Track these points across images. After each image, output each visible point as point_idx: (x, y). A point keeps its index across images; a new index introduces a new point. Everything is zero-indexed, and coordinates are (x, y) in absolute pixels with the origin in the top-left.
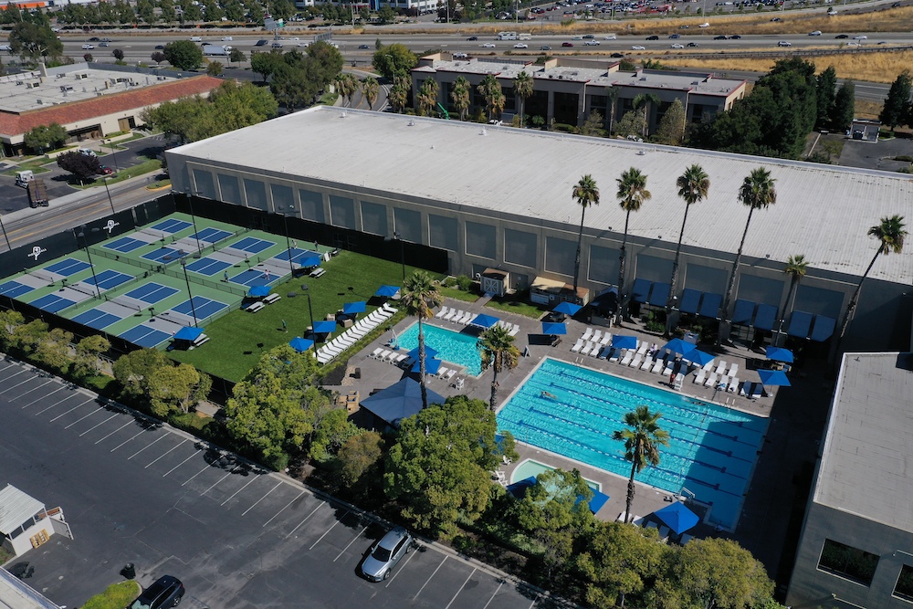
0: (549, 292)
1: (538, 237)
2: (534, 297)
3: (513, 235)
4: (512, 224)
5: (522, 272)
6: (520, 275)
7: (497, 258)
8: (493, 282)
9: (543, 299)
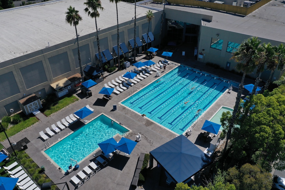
0: (66, 85)
1: (43, 62)
2: (60, 94)
3: (25, 70)
4: (23, 64)
5: (40, 88)
6: (39, 91)
7: (21, 90)
8: (34, 104)
9: (65, 92)
